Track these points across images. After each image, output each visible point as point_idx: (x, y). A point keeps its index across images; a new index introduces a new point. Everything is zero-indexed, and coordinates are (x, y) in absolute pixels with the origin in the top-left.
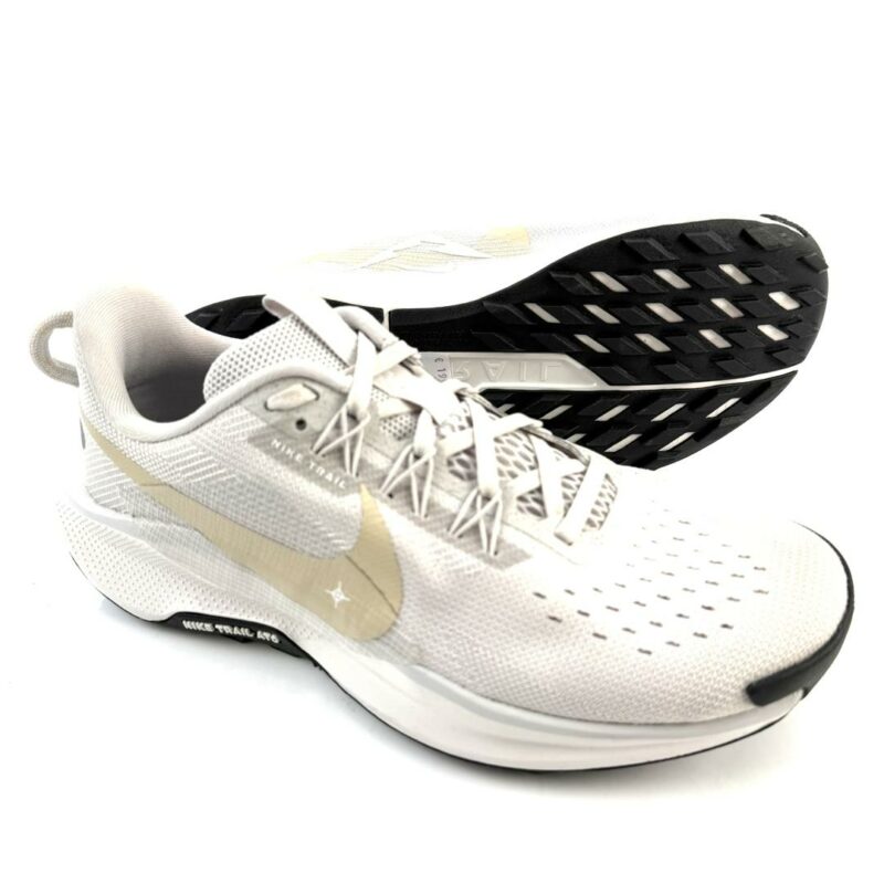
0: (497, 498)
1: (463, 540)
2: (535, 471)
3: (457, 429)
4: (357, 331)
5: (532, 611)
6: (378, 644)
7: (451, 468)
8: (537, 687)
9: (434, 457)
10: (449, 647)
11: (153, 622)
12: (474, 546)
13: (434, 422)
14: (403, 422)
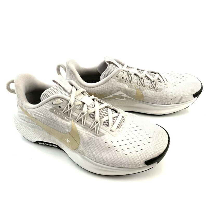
0: (99, 122)
1: (92, 131)
2: (108, 116)
3: (92, 107)
4: (72, 85)
5: (105, 146)
6: (75, 151)
7: (90, 116)
8: (105, 160)
9: (87, 114)
10: (89, 152)
11: (33, 142)
12: (94, 132)
13: (87, 106)
14: (81, 106)
